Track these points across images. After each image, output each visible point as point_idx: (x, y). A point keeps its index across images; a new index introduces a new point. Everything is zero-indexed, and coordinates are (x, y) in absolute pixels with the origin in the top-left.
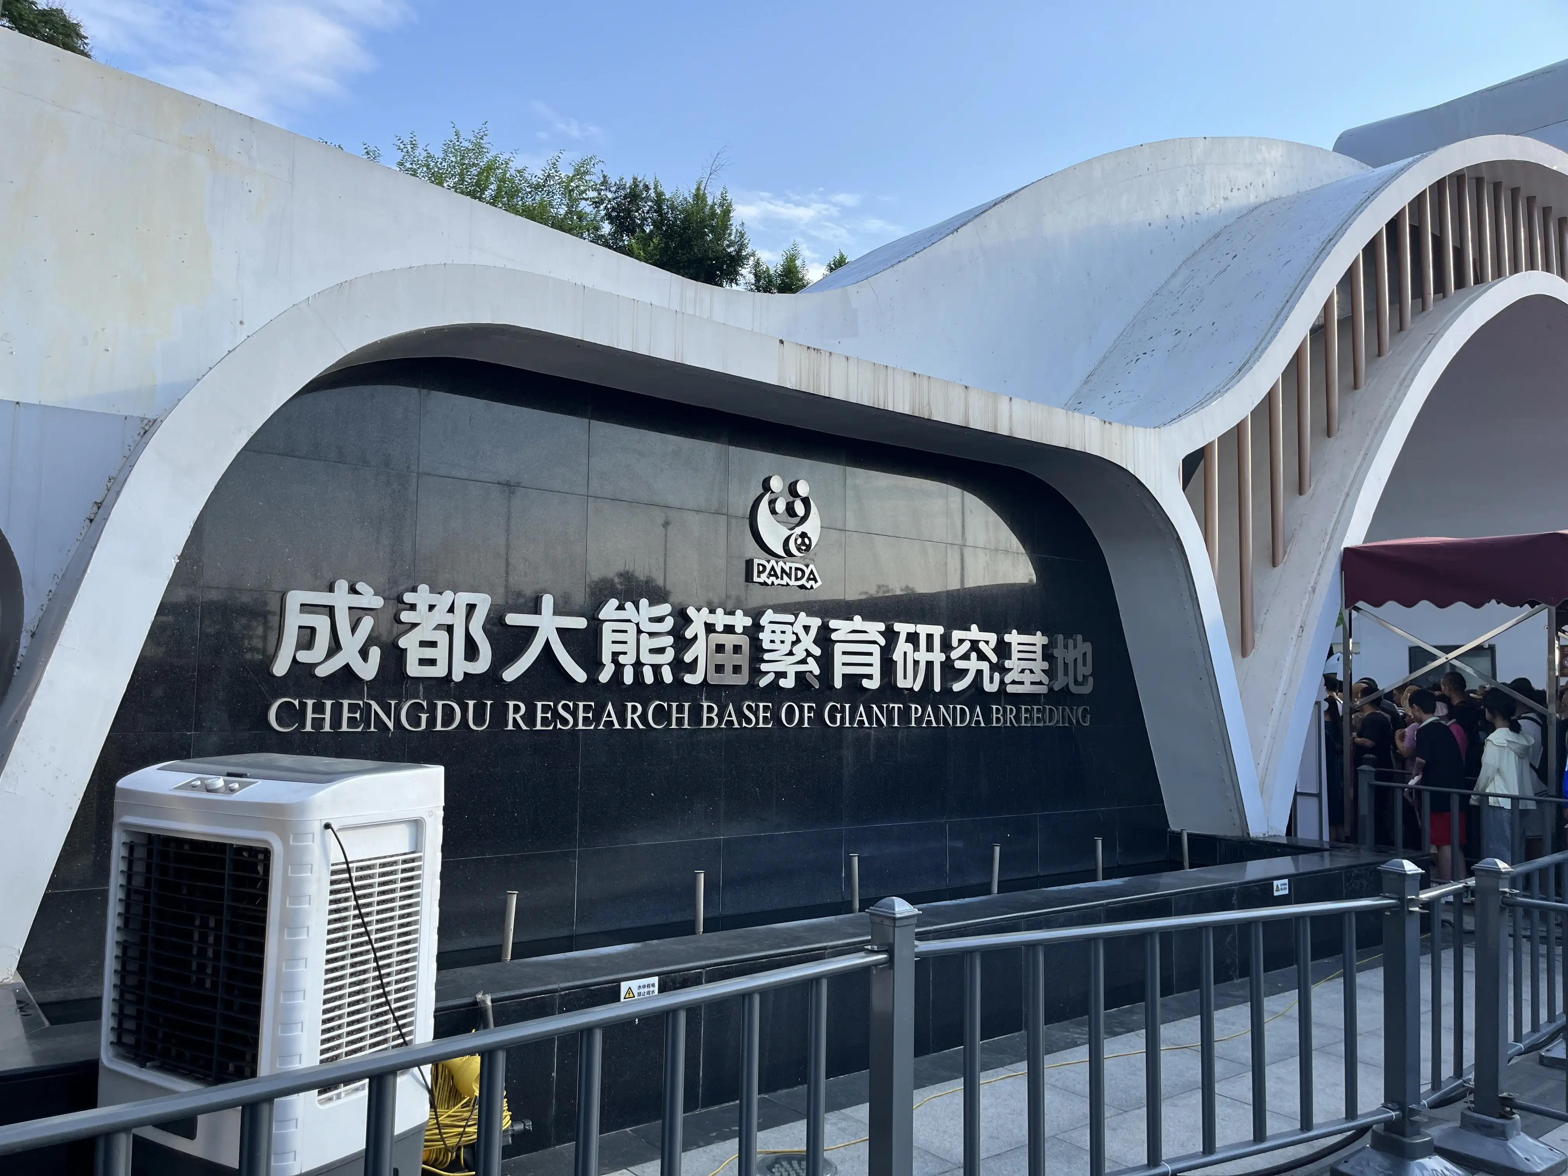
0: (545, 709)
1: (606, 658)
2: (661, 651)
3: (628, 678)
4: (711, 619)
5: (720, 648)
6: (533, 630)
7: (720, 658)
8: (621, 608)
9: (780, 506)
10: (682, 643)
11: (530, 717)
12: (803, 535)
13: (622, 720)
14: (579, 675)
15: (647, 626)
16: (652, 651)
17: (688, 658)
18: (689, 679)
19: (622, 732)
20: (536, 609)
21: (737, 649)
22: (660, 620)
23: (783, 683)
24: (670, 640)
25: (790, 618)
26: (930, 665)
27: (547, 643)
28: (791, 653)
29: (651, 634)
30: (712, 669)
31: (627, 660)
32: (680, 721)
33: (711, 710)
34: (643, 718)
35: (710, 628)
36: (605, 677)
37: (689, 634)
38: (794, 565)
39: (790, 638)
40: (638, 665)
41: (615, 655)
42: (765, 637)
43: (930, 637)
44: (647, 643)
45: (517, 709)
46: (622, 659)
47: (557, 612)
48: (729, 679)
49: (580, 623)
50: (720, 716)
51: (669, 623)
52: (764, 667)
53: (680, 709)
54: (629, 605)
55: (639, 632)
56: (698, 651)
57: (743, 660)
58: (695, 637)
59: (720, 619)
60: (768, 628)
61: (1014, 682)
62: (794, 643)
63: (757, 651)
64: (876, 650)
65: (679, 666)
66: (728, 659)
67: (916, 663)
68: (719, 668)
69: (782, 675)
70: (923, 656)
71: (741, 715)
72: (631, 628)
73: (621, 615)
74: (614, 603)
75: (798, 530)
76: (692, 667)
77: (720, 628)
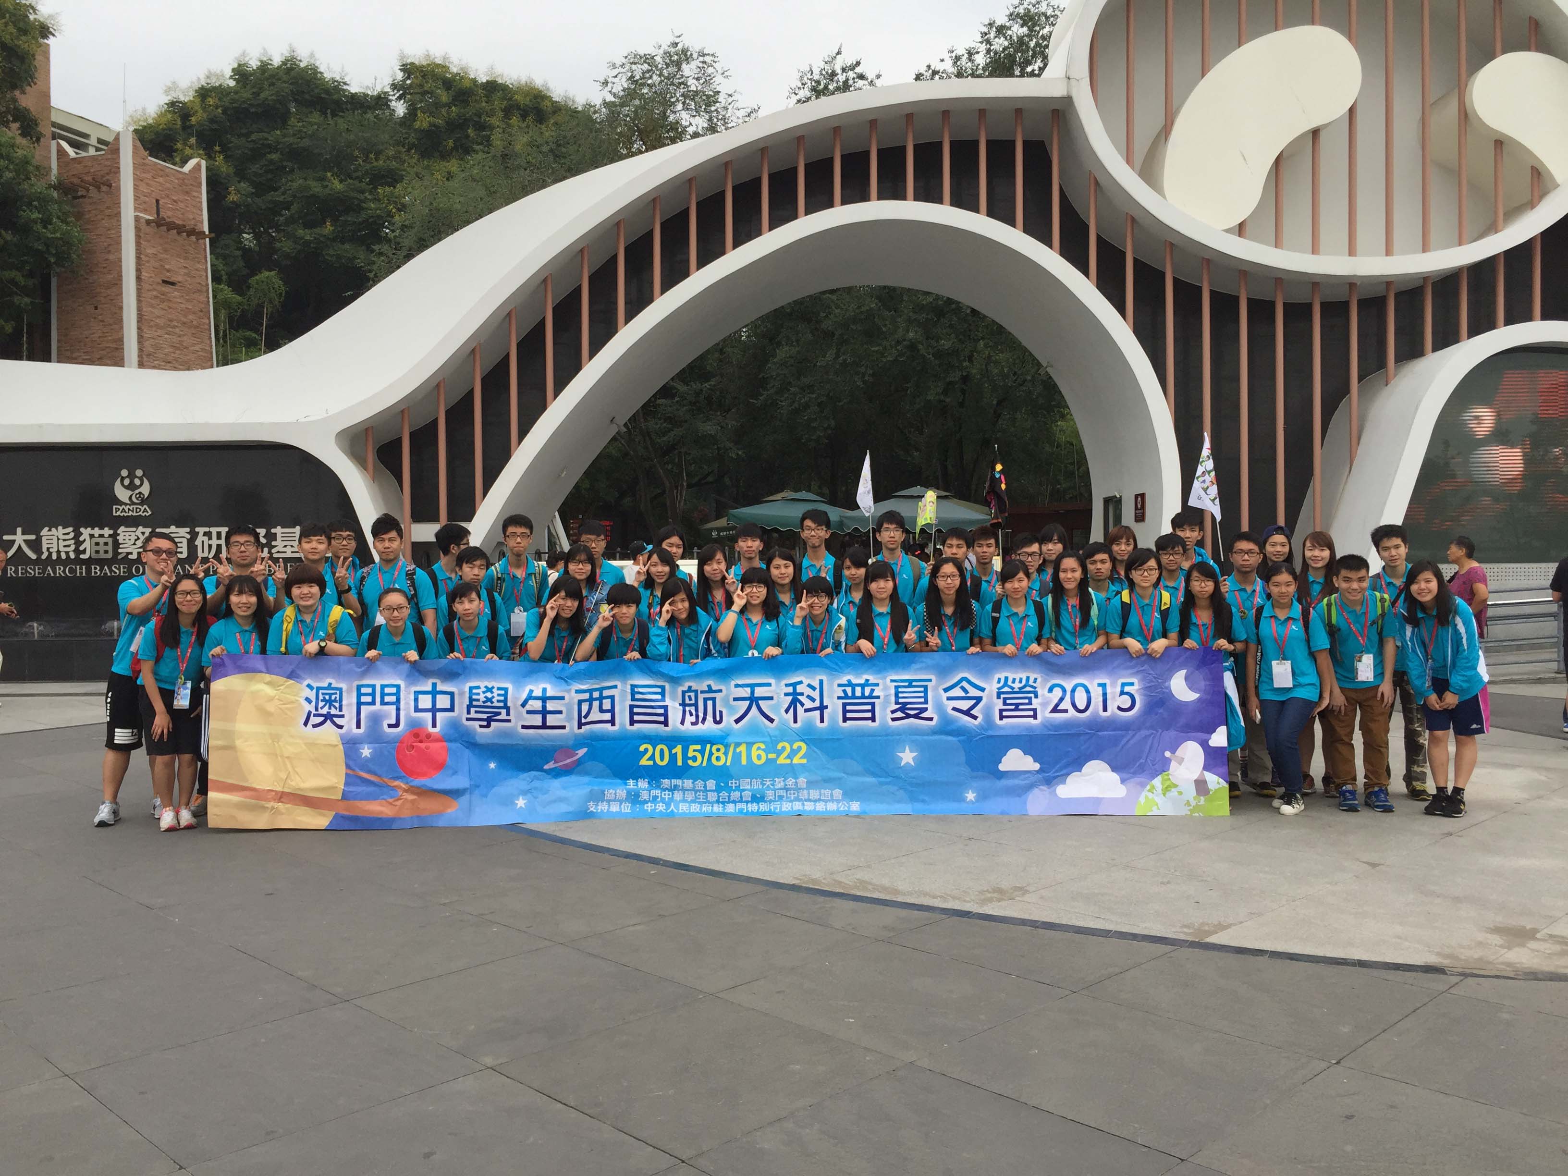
0: (22, 569)
1: (44, 549)
2: (69, 546)
3: (54, 557)
4: (92, 532)
5: (97, 544)
6: (14, 541)
7: (97, 548)
8: (50, 530)
9: (127, 482)
10: (78, 543)
11: (16, 572)
12: (140, 493)
13: (55, 572)
14: (33, 556)
15: (62, 537)
16: (65, 546)
17: (81, 548)
18: (82, 556)
19: (55, 577)
20: (15, 534)
21: (106, 544)
22: (68, 534)
23: (130, 557)
24: (73, 542)
25: (134, 529)
26: (219, 547)
27: (20, 546)
28: (134, 544)
29: (64, 540)
30: (93, 551)
31: (54, 550)
32: (81, 573)
33: (95, 568)
34: (64, 571)
35: (92, 536)
36: (44, 557)
37: (81, 539)
38: (135, 507)
39: (133, 538)
40: (58, 552)
41: (48, 549)
42: (120, 539)
43: (219, 535)
44: (62, 543)
45: (11, 569)
46: (51, 550)
47: (23, 533)
48: (102, 555)
49: (33, 537)
50: (101, 570)
51: (72, 535)
52: (120, 551)
53: (81, 568)
54: (53, 529)
55: (58, 539)
56: (87, 545)
57: (110, 548)
58: (85, 540)
59: (97, 532)
60: (122, 534)
61: (278, 552)
62: (136, 540)
63: (116, 545)
64: (185, 541)
65: (77, 551)
66: (102, 548)
67: (210, 546)
68: (97, 552)
69: (131, 553)
70: (214, 542)
71: (111, 571)
72: (55, 538)
73: (50, 533)
74: (47, 529)
75: (137, 491)
76: (84, 552)
77: (96, 535)
